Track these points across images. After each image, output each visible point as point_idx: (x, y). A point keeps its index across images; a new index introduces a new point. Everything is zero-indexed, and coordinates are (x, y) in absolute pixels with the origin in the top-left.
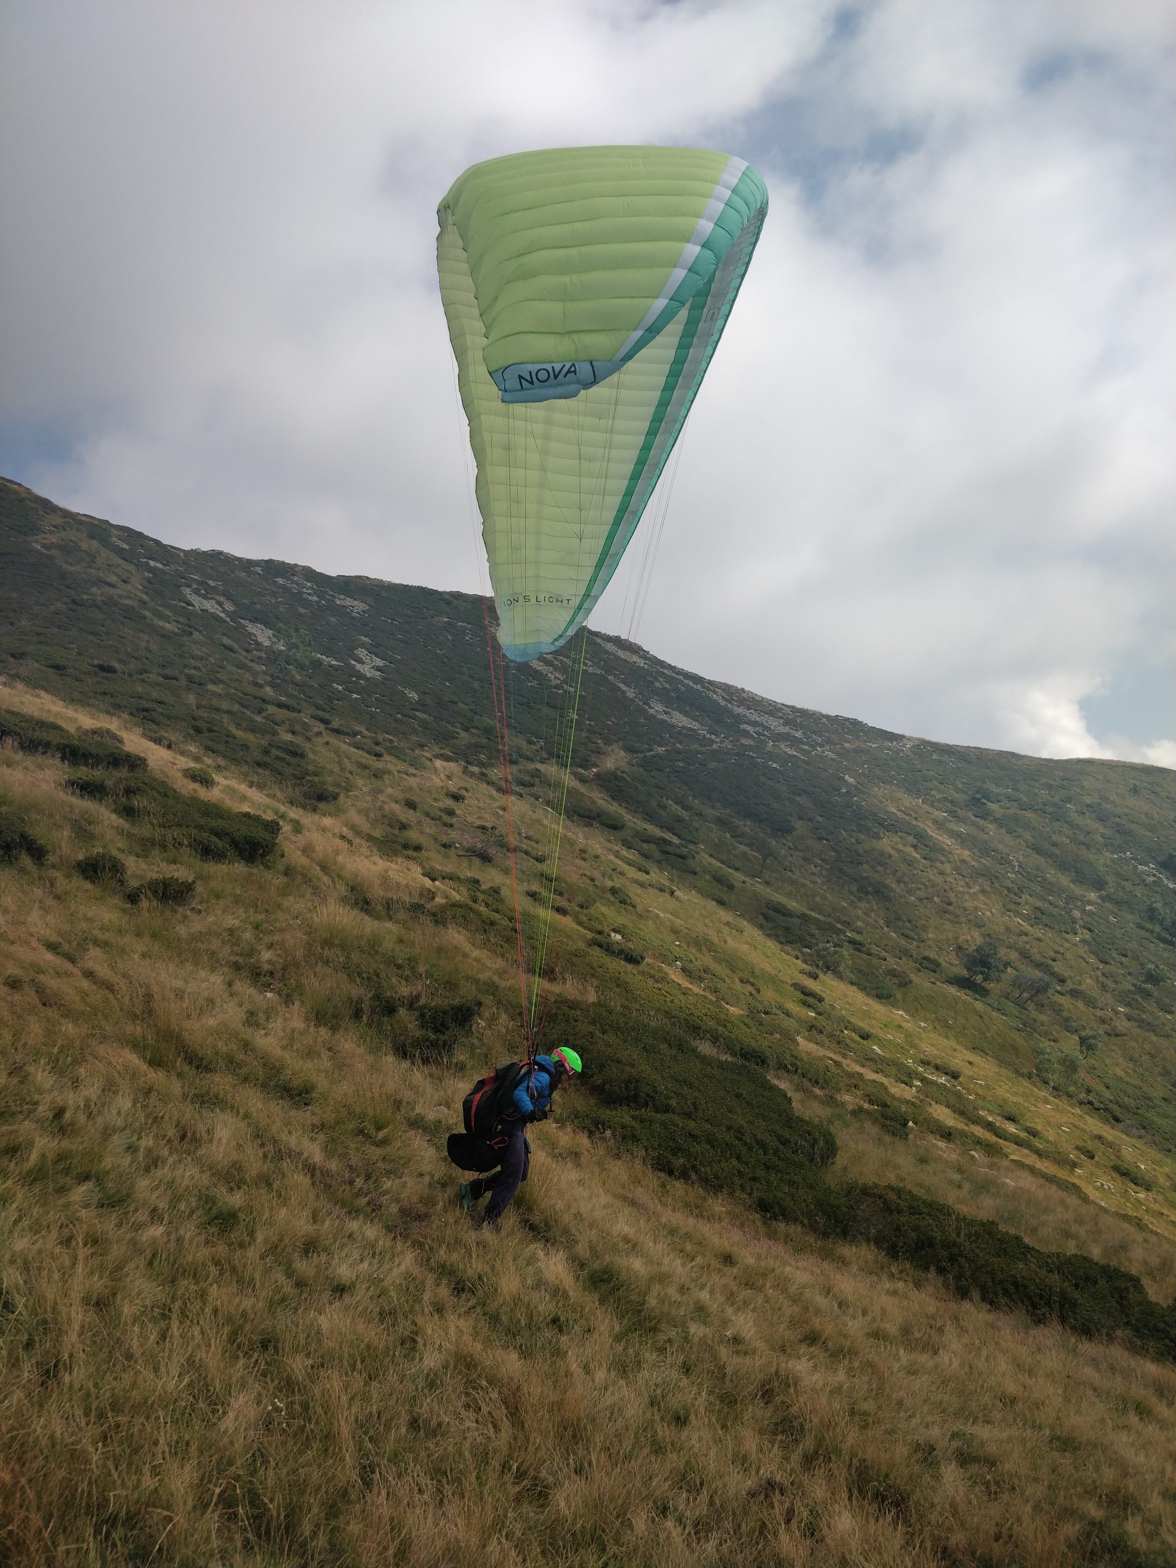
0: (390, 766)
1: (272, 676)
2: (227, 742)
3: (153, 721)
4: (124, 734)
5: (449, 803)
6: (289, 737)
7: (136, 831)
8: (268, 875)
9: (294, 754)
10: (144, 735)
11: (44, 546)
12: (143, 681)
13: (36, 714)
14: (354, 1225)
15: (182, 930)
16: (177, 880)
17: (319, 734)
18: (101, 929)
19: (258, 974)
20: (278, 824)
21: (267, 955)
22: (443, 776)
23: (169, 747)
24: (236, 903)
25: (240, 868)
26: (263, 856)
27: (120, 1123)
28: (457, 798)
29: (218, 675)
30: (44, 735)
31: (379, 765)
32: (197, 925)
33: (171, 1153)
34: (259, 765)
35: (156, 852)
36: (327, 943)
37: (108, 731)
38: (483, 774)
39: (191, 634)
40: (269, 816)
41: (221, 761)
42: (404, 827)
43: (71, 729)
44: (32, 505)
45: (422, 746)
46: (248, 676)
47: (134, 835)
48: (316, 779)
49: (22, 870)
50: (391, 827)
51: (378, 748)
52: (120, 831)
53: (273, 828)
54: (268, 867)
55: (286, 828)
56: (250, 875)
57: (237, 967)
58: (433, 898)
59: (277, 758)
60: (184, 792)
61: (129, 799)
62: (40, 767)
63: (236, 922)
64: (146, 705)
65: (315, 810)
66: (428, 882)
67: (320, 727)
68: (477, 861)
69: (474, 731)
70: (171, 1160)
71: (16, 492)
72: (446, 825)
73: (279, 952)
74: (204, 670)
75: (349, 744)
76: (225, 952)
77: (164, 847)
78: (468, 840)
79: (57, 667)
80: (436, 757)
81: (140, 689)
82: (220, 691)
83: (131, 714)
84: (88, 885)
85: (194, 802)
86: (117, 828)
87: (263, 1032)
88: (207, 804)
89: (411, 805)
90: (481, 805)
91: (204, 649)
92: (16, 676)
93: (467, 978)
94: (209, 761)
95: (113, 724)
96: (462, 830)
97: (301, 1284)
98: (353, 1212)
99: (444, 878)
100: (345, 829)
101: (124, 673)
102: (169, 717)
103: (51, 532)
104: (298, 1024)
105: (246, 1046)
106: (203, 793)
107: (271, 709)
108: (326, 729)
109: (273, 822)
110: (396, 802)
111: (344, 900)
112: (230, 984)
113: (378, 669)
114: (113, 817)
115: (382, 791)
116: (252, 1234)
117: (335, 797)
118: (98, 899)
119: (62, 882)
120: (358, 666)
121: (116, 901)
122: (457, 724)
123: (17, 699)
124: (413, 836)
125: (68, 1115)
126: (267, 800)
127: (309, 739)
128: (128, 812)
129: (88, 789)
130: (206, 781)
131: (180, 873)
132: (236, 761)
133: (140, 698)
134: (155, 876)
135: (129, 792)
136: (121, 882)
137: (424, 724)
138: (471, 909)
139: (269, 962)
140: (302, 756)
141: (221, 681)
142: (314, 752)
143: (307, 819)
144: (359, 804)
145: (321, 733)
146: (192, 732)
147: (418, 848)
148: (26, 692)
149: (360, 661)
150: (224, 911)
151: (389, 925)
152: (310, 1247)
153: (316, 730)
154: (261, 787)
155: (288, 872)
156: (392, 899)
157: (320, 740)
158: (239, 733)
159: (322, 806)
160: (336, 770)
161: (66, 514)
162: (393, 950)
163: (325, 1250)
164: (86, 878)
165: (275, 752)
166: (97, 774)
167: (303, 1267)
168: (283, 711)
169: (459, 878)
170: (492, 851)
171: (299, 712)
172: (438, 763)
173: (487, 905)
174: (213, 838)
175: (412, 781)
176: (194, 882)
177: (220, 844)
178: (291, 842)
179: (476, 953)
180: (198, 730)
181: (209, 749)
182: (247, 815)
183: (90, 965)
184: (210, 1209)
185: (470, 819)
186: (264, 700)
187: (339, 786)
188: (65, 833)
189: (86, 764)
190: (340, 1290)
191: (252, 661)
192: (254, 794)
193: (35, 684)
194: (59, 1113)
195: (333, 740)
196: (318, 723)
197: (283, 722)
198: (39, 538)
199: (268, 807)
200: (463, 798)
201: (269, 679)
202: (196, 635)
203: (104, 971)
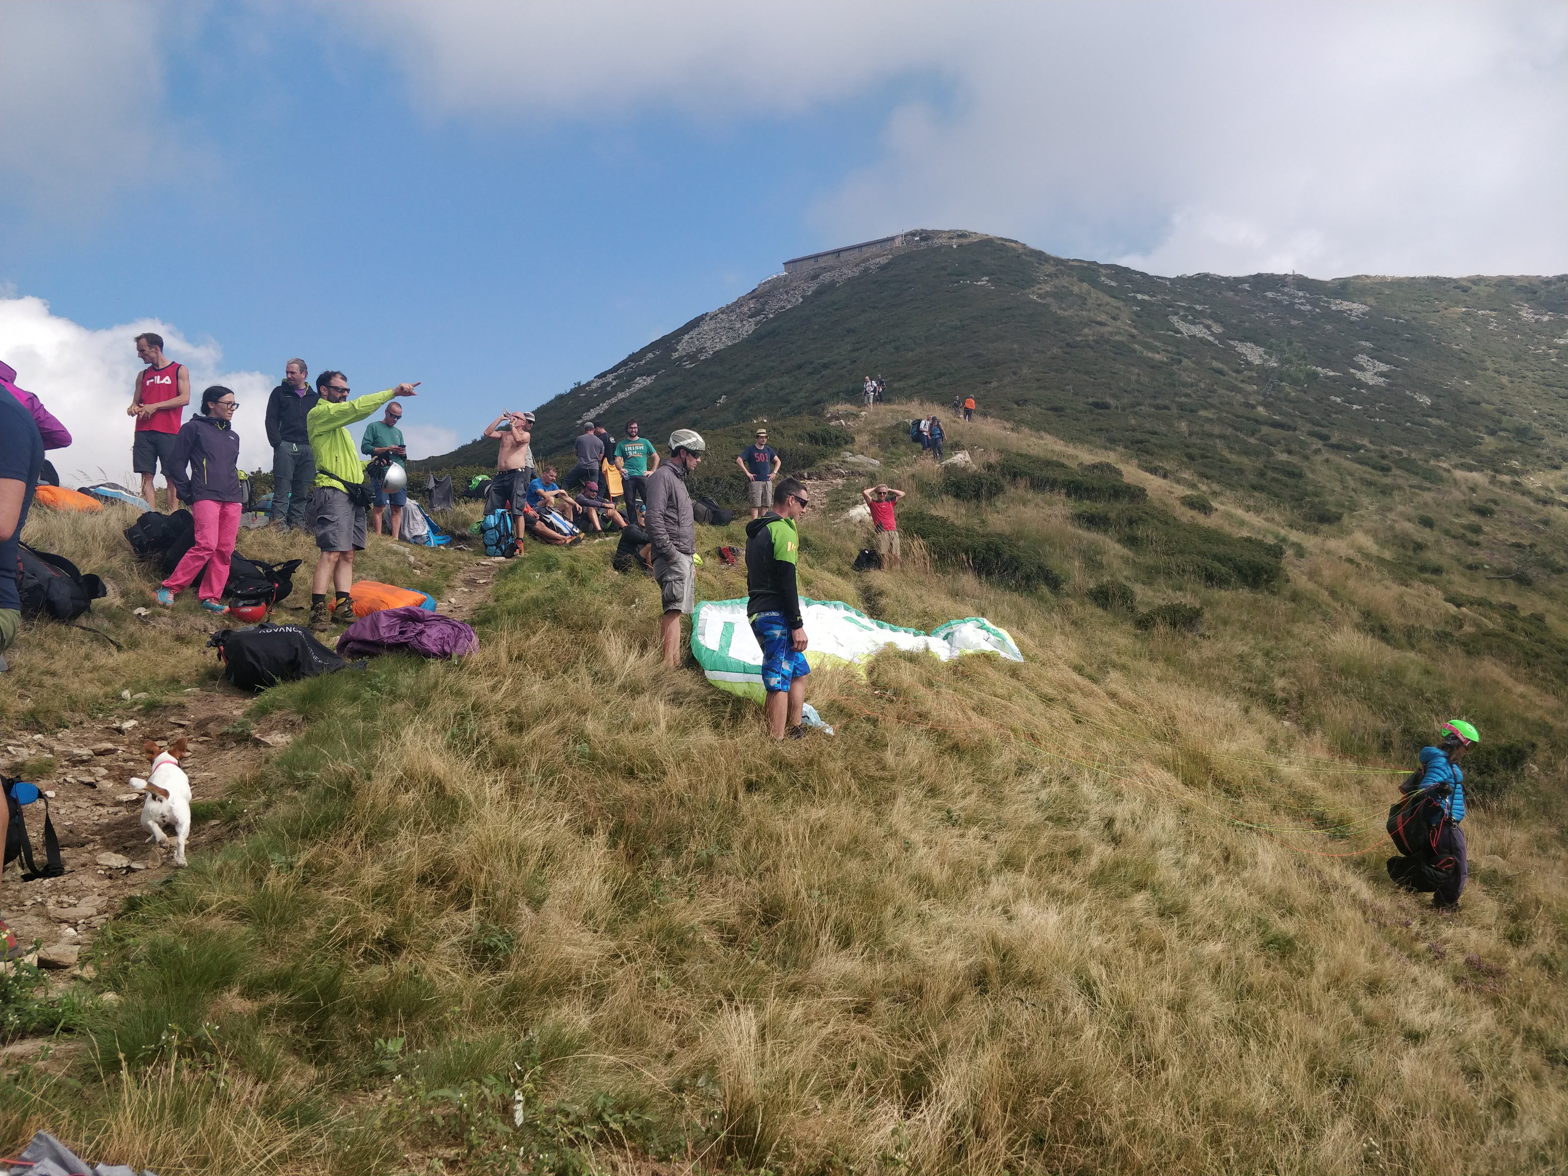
0: (1400, 481)
1: (1264, 395)
2: (1221, 467)
3: (1147, 452)
4: (1121, 466)
5: (1474, 518)
6: (1284, 457)
7: (1140, 559)
8: (1275, 601)
9: (1291, 474)
10: (1139, 466)
11: (1040, 296)
12: (1136, 413)
13: (1042, 454)
14: (1415, 970)
15: (1193, 655)
16: (1185, 606)
17: (1317, 451)
18: (1118, 653)
19: (1275, 702)
20: (1281, 548)
21: (1280, 683)
22: (1464, 488)
23: (1165, 476)
24: (1244, 629)
25: (1245, 594)
26: (1268, 581)
27: (1164, 838)
28: (1483, 512)
29: (1209, 400)
30: (1051, 474)
31: (1388, 480)
32: (1208, 650)
33: (1217, 873)
34: (1254, 488)
35: (1161, 580)
36: (1344, 671)
37: (1108, 465)
38: (1517, 484)
39: (1180, 361)
40: (1270, 540)
41: (1216, 487)
42: (1419, 547)
43: (1073, 465)
44: (1028, 259)
45: (1437, 456)
46: (1240, 398)
47: (1140, 564)
48: (1317, 500)
49: (1041, 599)
50: (1404, 547)
51: (1385, 462)
52: (1126, 560)
53: (1276, 552)
54: (1273, 593)
55: (1290, 552)
56: (1256, 601)
57: (1251, 694)
58: (1461, 627)
59: (1274, 480)
60: (1184, 520)
61: (1132, 529)
62: (1050, 504)
63: (1246, 649)
64: (1139, 436)
65: (1316, 532)
66: (1452, 609)
67: (1318, 444)
68: (1512, 585)
69: (1501, 433)
70: (1218, 879)
71: (1014, 249)
72: (1470, 543)
73: (1292, 680)
74: (1194, 396)
75: (1352, 460)
76: (1237, 678)
77: (1169, 574)
78: (1500, 560)
79: (1055, 409)
80: (1456, 467)
81: (1133, 422)
82: (1211, 416)
83: (1126, 447)
84: (1100, 612)
85: (1195, 528)
86: (1122, 557)
87: (1285, 760)
88: (1207, 530)
89: (1427, 523)
90: (1515, 519)
91: (1193, 375)
92: (1022, 421)
93: (1512, 717)
94: (1204, 488)
95: (1111, 458)
96: (1491, 549)
97: (1370, 1022)
98: (1415, 957)
99: (1472, 604)
100: (1351, 551)
101: (1117, 408)
102: (1162, 447)
103: (1045, 282)
104: (1322, 755)
105: (1271, 773)
106: (1202, 520)
107: (1265, 430)
108: (1325, 445)
109: (1275, 546)
110: (1409, 520)
111: (1357, 627)
112: (1247, 710)
113: (1382, 374)
114: (1118, 546)
115: (1390, 510)
116: (1311, 963)
117: (1338, 518)
118: (1111, 625)
119: (1077, 610)
120: (1359, 375)
121: (1128, 626)
122: (1481, 428)
123: (1024, 443)
124: (1432, 556)
125: (1118, 825)
126: (1266, 525)
127: (1306, 458)
128: (1132, 541)
129: (1092, 521)
130: (1204, 508)
131: (1187, 599)
132: (1232, 486)
133: (1134, 430)
134: (1163, 603)
135: (1131, 522)
136: (1132, 609)
137: (1441, 432)
138: (1509, 639)
139: (1283, 690)
140: (1301, 476)
141: (1212, 406)
142: (1313, 471)
143: (1310, 542)
144: (1365, 524)
145: (1319, 450)
146: (1185, 459)
147: (1437, 570)
148: (1031, 436)
149: (1361, 369)
150: (1232, 638)
151: (1411, 655)
152: (1374, 986)
153: (1314, 447)
154: (1258, 510)
155: (1295, 597)
156: (1413, 626)
157: (1319, 458)
158: (1233, 457)
159: (1325, 528)
160: (1338, 488)
161: (1058, 261)
162: (1418, 682)
163: (1391, 991)
164: (1099, 606)
165: (1270, 474)
166: (1099, 507)
167: (1368, 1004)
168: (1279, 431)
169: (1490, 604)
170: (1532, 572)
171: (1295, 429)
172: (1459, 474)
173: (1528, 634)
174: (1217, 565)
175: (1428, 496)
176: (1202, 608)
177: (1223, 570)
178: (1295, 566)
179: (1521, 689)
180: (1191, 457)
181: (1203, 475)
182: (1248, 540)
183: (1113, 686)
184: (1264, 933)
185: (1501, 536)
186: (1257, 421)
187: (1343, 506)
188: (1077, 564)
189: (1089, 498)
190: (1414, 1037)
191: (1243, 381)
192: (1251, 518)
193: (1037, 427)
194: (1110, 823)
195: (1333, 457)
196: (1315, 440)
197: (1279, 443)
198: (1035, 289)
199: (1268, 531)
200: (1492, 512)
201: (1261, 398)
202: (1185, 361)
203: (1127, 694)
